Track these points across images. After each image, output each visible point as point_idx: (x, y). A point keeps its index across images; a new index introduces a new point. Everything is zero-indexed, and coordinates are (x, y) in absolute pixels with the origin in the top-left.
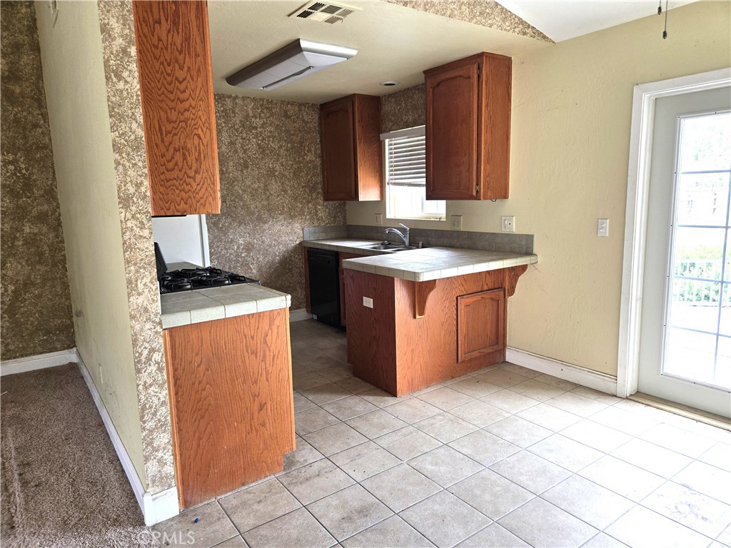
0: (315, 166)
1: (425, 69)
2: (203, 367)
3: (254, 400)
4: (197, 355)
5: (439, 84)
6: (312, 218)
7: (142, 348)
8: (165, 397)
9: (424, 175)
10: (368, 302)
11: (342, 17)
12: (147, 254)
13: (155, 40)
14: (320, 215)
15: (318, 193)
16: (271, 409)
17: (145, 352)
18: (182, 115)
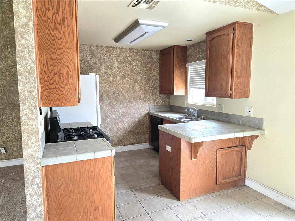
0: (156, 79)
1: (206, 32)
2: (63, 186)
3: (92, 205)
4: (60, 180)
5: (213, 39)
6: (154, 102)
7: (29, 176)
8: (41, 202)
9: (204, 84)
10: (169, 148)
11: (154, 6)
12: (34, 127)
13: (46, 19)
14: (158, 100)
15: (157, 90)
16: (101, 210)
17: (31, 178)
18: (59, 56)
